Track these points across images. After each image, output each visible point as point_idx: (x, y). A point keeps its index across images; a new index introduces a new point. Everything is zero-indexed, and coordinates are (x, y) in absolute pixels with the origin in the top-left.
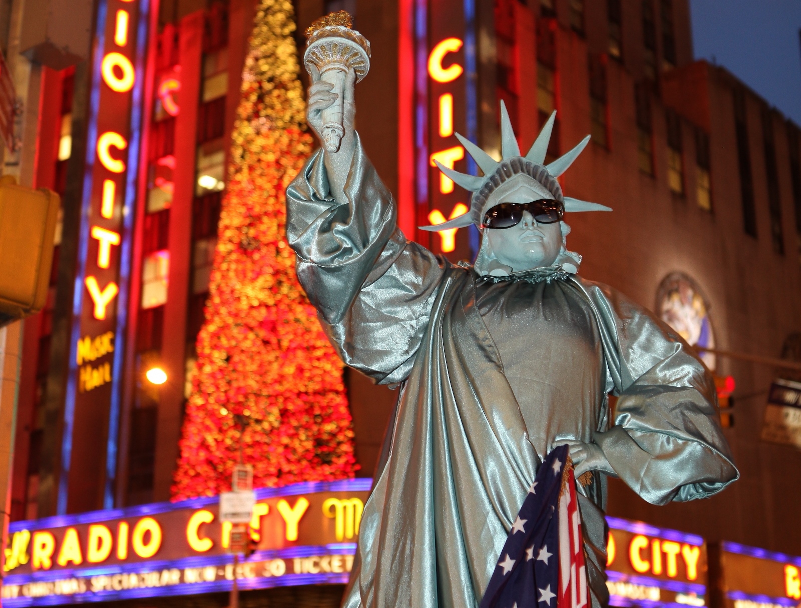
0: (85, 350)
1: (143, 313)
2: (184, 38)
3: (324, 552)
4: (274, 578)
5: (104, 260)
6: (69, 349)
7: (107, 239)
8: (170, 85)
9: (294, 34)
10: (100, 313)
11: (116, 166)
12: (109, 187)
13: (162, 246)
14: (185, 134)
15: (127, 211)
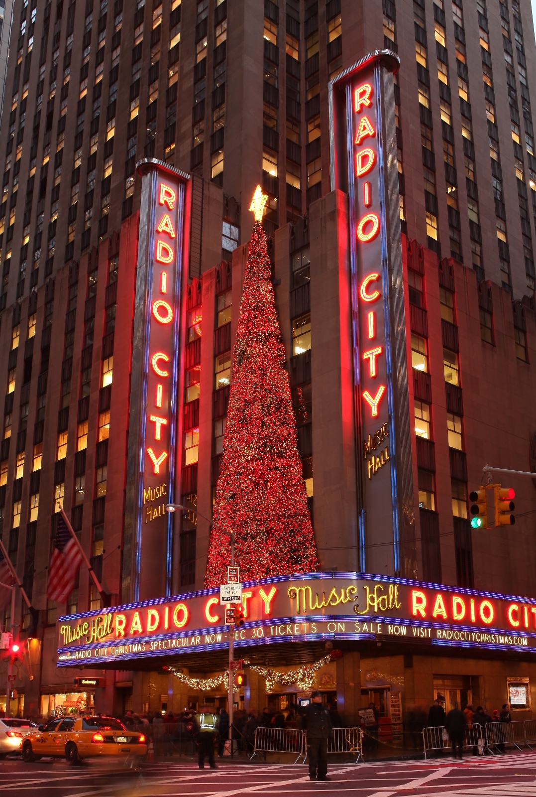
0: (147, 495)
1: (185, 468)
2: (204, 287)
3: (288, 621)
4: (257, 638)
5: (158, 436)
6: (138, 494)
7: (160, 422)
8: (197, 318)
9: (272, 278)
10: (157, 470)
11: (164, 374)
12: (160, 388)
13: (196, 425)
14: (207, 349)
15: (172, 403)
